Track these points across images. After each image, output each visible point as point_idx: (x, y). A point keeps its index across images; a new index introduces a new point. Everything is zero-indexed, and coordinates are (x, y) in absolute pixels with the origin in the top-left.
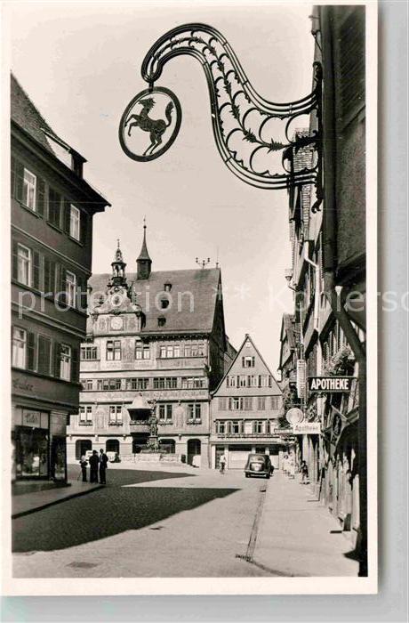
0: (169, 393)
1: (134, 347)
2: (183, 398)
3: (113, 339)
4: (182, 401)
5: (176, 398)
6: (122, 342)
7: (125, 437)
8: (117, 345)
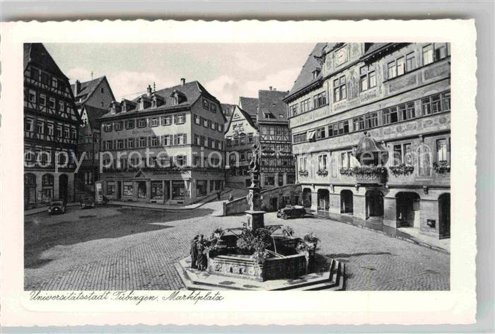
0: (404, 126)
1: (359, 78)
2: (425, 131)
3: (339, 76)
4: (424, 136)
5: (415, 132)
6: (347, 75)
7: (358, 187)
8: (343, 81)
